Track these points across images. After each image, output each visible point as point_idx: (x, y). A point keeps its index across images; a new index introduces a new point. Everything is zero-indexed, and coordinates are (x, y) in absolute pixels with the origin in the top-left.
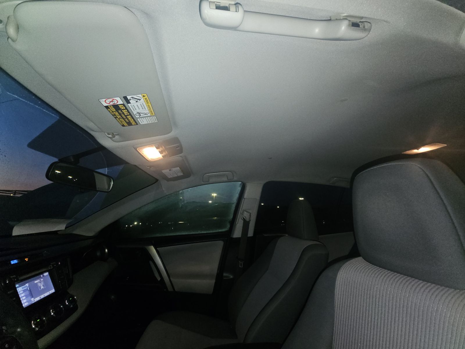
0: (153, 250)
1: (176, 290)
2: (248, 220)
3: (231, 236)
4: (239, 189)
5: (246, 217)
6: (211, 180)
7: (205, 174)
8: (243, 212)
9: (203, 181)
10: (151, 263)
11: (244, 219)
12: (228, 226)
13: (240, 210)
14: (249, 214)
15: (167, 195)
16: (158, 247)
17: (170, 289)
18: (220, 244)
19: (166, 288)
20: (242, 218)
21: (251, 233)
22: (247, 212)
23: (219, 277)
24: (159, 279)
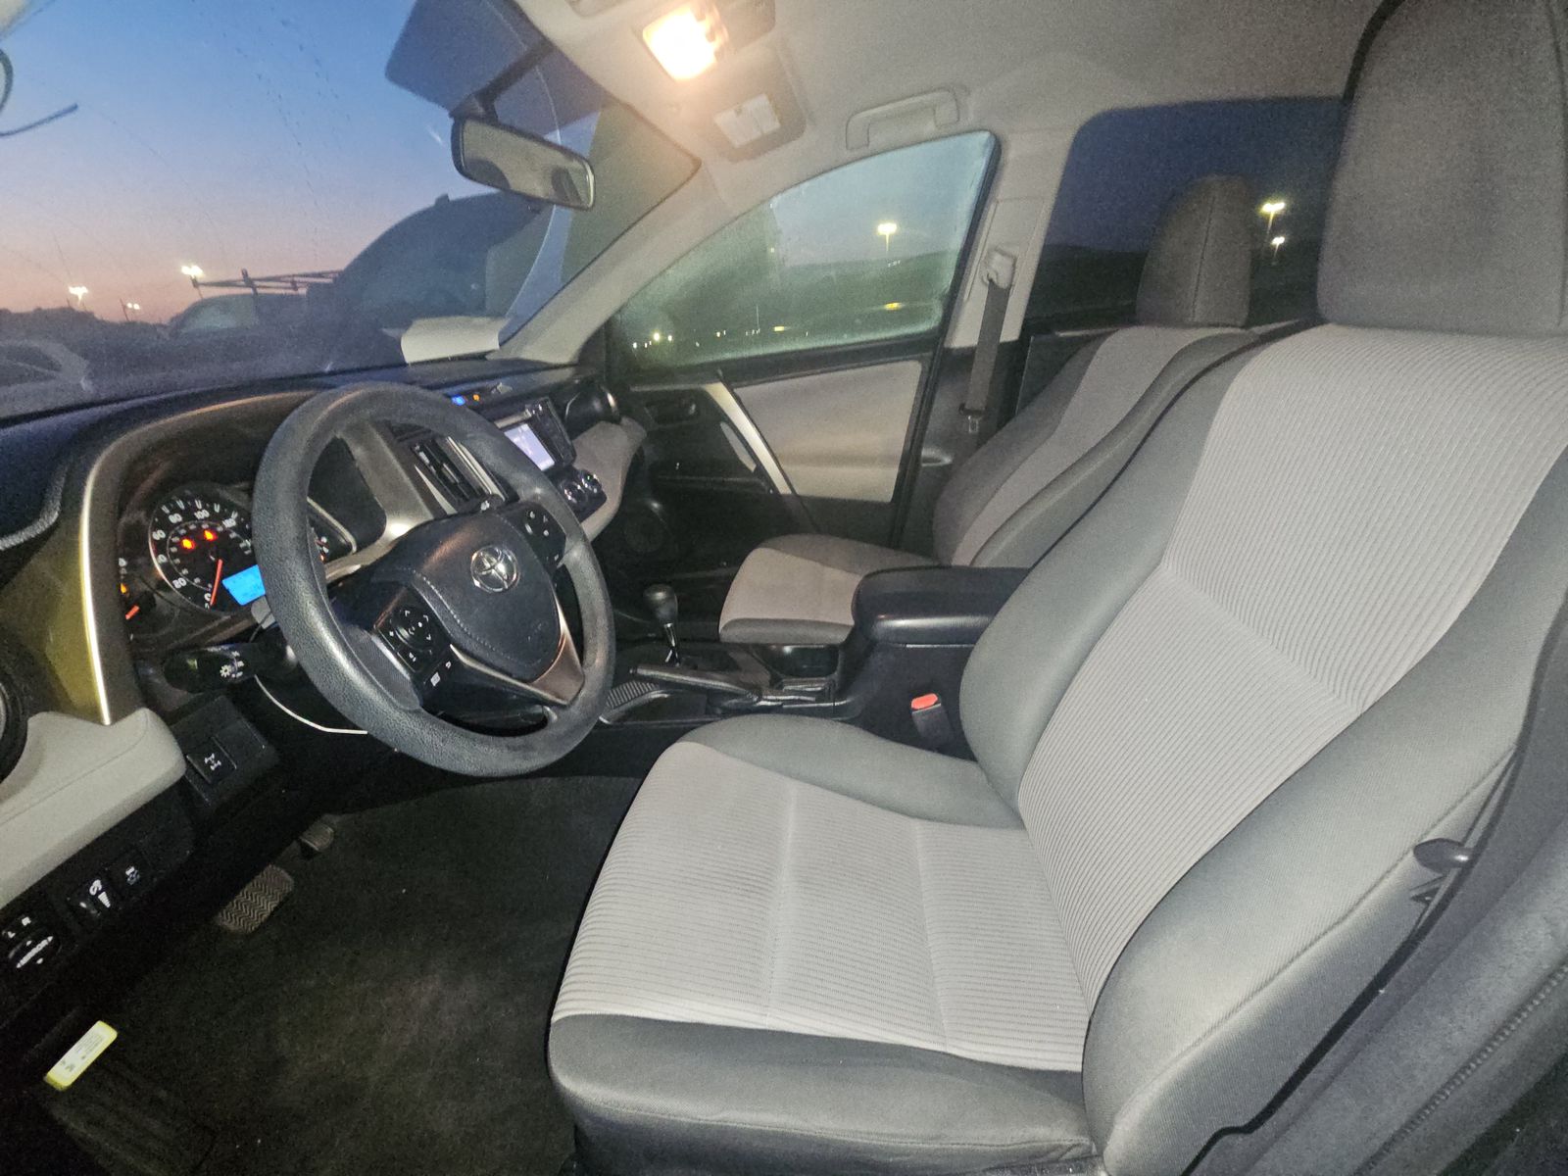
0: (721, 395)
1: (798, 491)
2: (1002, 283)
3: (946, 345)
4: (979, 165)
5: (997, 274)
6: (878, 140)
7: (857, 112)
8: (989, 256)
9: (847, 147)
10: (724, 427)
11: (991, 281)
12: (938, 313)
13: (979, 251)
14: (1010, 262)
15: (736, 218)
16: (737, 387)
17: (783, 488)
18: (910, 373)
19: (773, 487)
20: (985, 280)
21: (1010, 332)
22: (1003, 254)
23: (910, 461)
24: (752, 467)
